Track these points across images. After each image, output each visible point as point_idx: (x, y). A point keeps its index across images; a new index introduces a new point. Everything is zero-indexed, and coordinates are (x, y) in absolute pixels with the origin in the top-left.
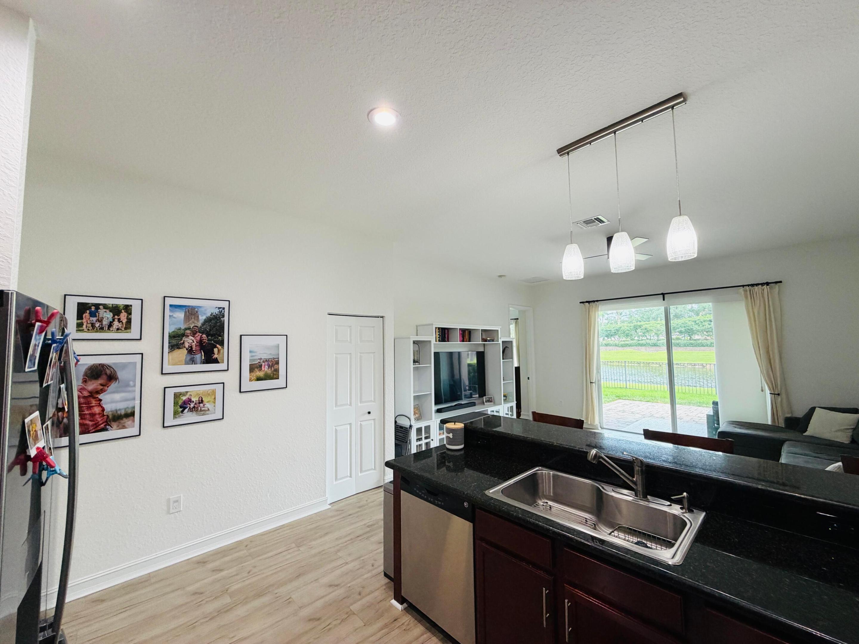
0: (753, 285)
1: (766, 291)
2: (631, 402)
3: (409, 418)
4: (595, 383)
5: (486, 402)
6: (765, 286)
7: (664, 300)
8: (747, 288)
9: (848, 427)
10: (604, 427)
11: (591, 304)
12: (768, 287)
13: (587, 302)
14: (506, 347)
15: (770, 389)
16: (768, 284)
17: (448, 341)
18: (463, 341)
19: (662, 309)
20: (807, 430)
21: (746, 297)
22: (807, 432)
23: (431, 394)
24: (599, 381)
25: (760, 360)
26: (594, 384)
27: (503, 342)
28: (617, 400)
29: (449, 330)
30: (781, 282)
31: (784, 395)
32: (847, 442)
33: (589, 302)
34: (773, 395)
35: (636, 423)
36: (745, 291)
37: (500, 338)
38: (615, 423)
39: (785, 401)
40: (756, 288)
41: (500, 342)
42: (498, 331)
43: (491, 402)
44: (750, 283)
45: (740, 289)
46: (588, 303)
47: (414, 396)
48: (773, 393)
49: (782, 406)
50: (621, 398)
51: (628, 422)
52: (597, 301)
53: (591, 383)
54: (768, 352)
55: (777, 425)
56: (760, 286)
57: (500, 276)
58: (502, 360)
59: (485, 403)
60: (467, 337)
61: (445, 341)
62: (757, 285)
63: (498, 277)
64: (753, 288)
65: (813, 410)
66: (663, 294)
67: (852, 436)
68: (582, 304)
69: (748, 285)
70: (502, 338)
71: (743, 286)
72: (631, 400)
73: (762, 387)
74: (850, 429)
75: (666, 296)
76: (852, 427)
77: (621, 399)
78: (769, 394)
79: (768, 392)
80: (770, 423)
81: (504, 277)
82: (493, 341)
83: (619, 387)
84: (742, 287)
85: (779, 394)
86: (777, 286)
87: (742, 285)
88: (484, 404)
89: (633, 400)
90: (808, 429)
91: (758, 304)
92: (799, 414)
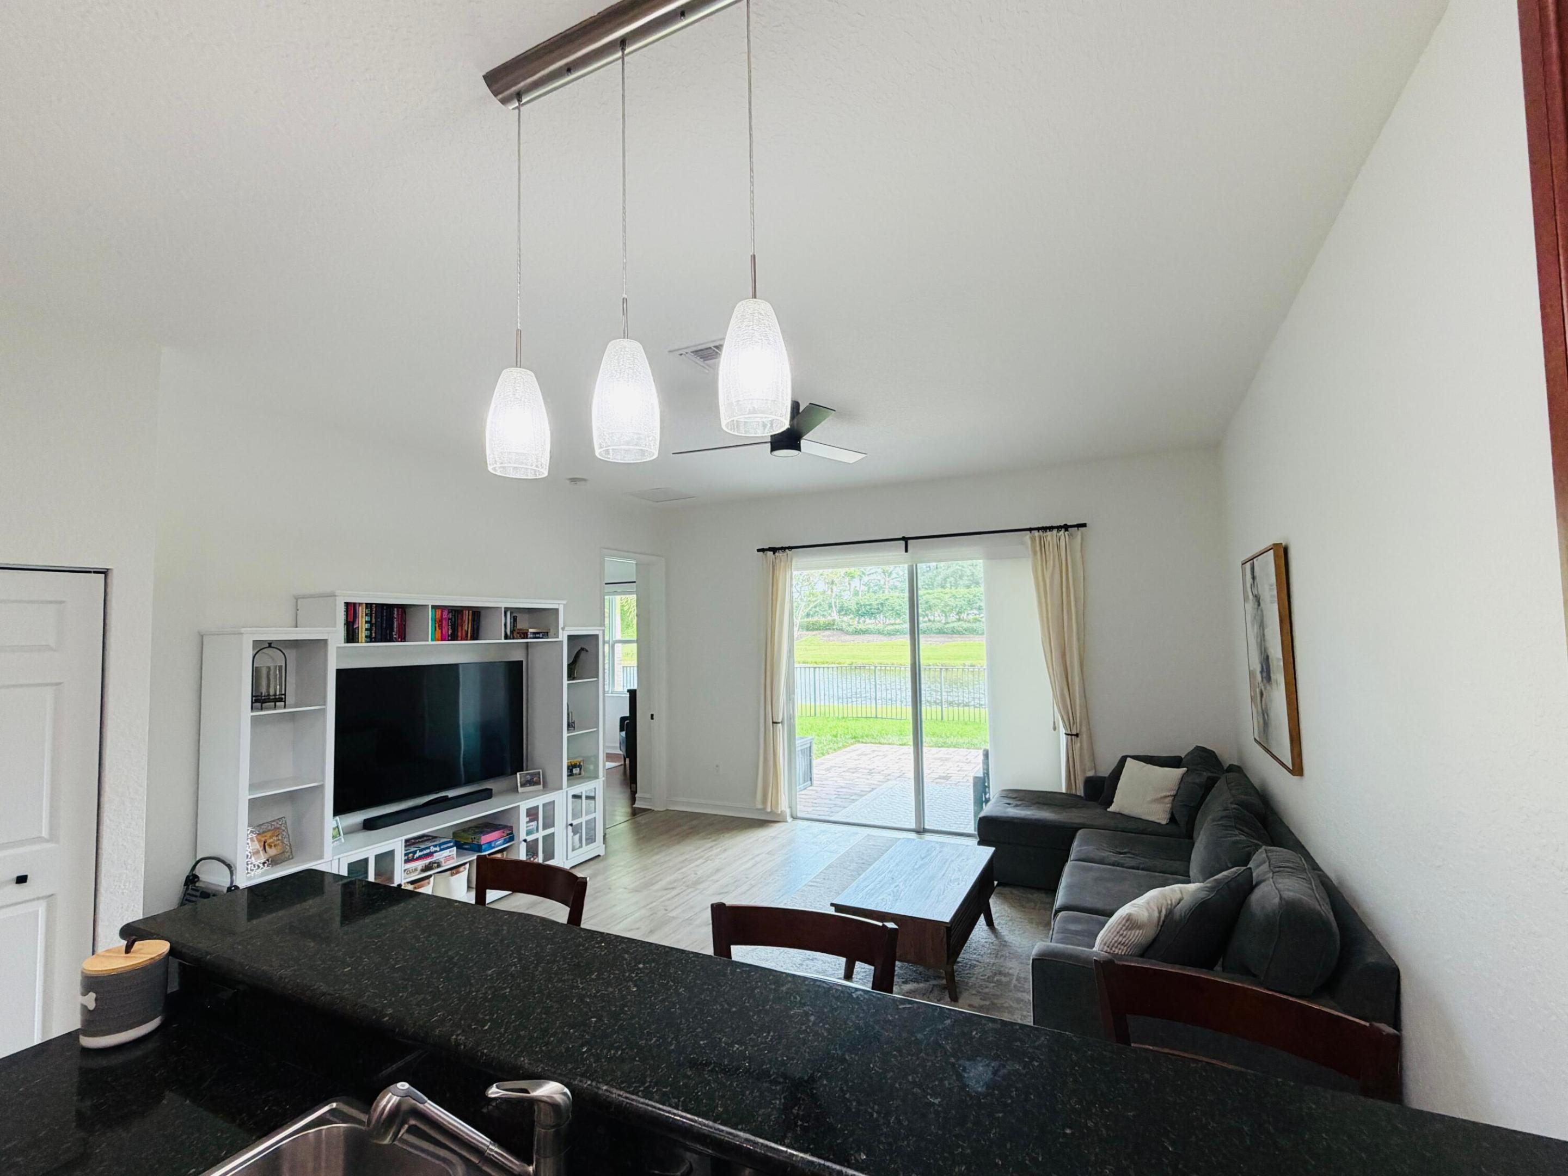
0: (1045, 529)
1: (1062, 538)
2: (874, 747)
3: (229, 866)
4: (782, 722)
5: (522, 786)
6: (1063, 531)
7: (906, 551)
8: (1036, 533)
9: (1168, 794)
10: (799, 815)
11: (777, 554)
12: (1066, 533)
13: (771, 549)
14: (582, 649)
15: (1065, 726)
16: (1066, 527)
17: (403, 638)
18: (454, 637)
20: (1113, 802)
21: (1035, 553)
22: (1113, 805)
23: (321, 788)
24: (791, 718)
25: (1051, 671)
26: (780, 725)
27: (571, 638)
28: (852, 744)
29: (407, 610)
30: (1084, 525)
31: (1084, 736)
32: (1164, 822)
33: (774, 550)
34: (1069, 737)
35: (869, 795)
36: (1033, 539)
37: (563, 629)
38: (830, 800)
39: (1085, 747)
40: (1049, 533)
41: (563, 637)
42: (557, 610)
43: (538, 783)
44: (1040, 526)
45: (1026, 535)
46: (772, 553)
47: (250, 800)
48: (1069, 732)
49: (1081, 755)
50: (861, 740)
51: (856, 794)
52: (790, 548)
53: (773, 723)
54: (1063, 655)
55: (1074, 792)
56: (1055, 531)
57: (573, 480)
58: (565, 682)
59: (520, 790)
60: (467, 626)
61: (391, 640)
62: (1051, 528)
63: (568, 482)
64: (1045, 534)
65: (1123, 760)
66: (906, 539)
67: (1172, 808)
68: (761, 553)
69: (1038, 529)
70: (566, 629)
71: (1030, 530)
72: (876, 743)
73: (1054, 723)
74: (1168, 796)
75: (910, 542)
76: (1173, 793)
77: (859, 741)
78: (1064, 735)
79: (1062, 731)
80: (1064, 791)
81: (583, 483)
82: (546, 634)
83: (864, 716)
84: (1028, 532)
85: (1077, 735)
86: (1079, 533)
87: (1028, 527)
88: (518, 791)
89: (880, 743)
90: (1115, 800)
91: (1051, 563)
92: (1105, 770)
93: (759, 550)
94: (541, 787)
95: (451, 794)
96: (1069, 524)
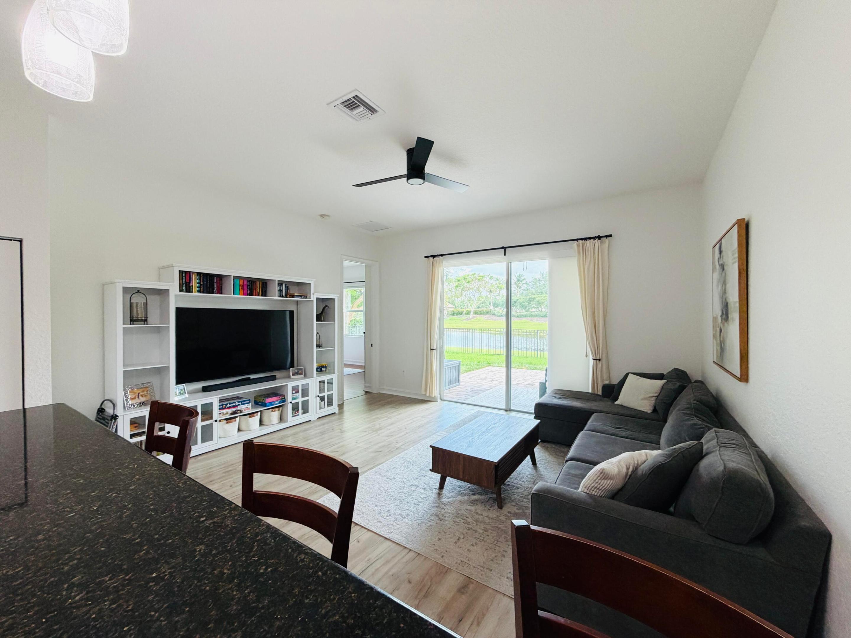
0: (586, 239)
1: (597, 245)
2: (498, 368)
3: (114, 405)
4: (436, 349)
5: (293, 375)
6: (597, 239)
7: (505, 255)
8: (580, 242)
9: (653, 395)
10: (445, 398)
11: (435, 259)
12: (599, 240)
13: (431, 256)
14: (326, 306)
15: (593, 356)
16: (599, 237)
17: (220, 292)
18: (251, 294)
19: (504, 265)
20: (618, 399)
21: (579, 253)
22: (618, 400)
23: (168, 368)
24: (441, 347)
25: (586, 324)
26: (434, 351)
27: (318, 299)
28: (487, 366)
29: (223, 279)
30: (610, 236)
31: (604, 361)
32: (649, 412)
33: (434, 257)
34: (595, 361)
35: (489, 391)
36: (578, 246)
37: (313, 294)
38: (467, 392)
39: (604, 367)
40: (588, 241)
41: (314, 298)
42: (309, 284)
43: (301, 374)
44: (583, 237)
45: (574, 243)
46: (432, 258)
47: (124, 372)
48: (595, 358)
49: (602, 371)
50: (491, 365)
51: (481, 390)
52: (442, 255)
53: (431, 349)
54: (594, 313)
55: (596, 393)
56: (592, 240)
57: (322, 216)
58: (315, 322)
59: (291, 377)
60: (259, 290)
61: (213, 293)
62: (590, 238)
63: (319, 217)
64: (586, 242)
65: (627, 375)
66: (504, 248)
67: (655, 403)
68: (427, 258)
69: (582, 239)
70: (315, 294)
71: (577, 240)
73: (586, 352)
74: (653, 397)
75: (507, 249)
76: (656, 395)
77: (490, 365)
78: (592, 360)
79: (591, 357)
80: (590, 391)
81: (327, 217)
82: (305, 297)
83: (497, 354)
84: (576, 241)
85: (600, 360)
86: (607, 240)
87: (576, 238)
88: (290, 377)
89: (501, 367)
90: (619, 398)
91: (588, 260)
92: (615, 381)
93: (425, 257)
94: (303, 376)
95: (252, 377)
96: (601, 235)
